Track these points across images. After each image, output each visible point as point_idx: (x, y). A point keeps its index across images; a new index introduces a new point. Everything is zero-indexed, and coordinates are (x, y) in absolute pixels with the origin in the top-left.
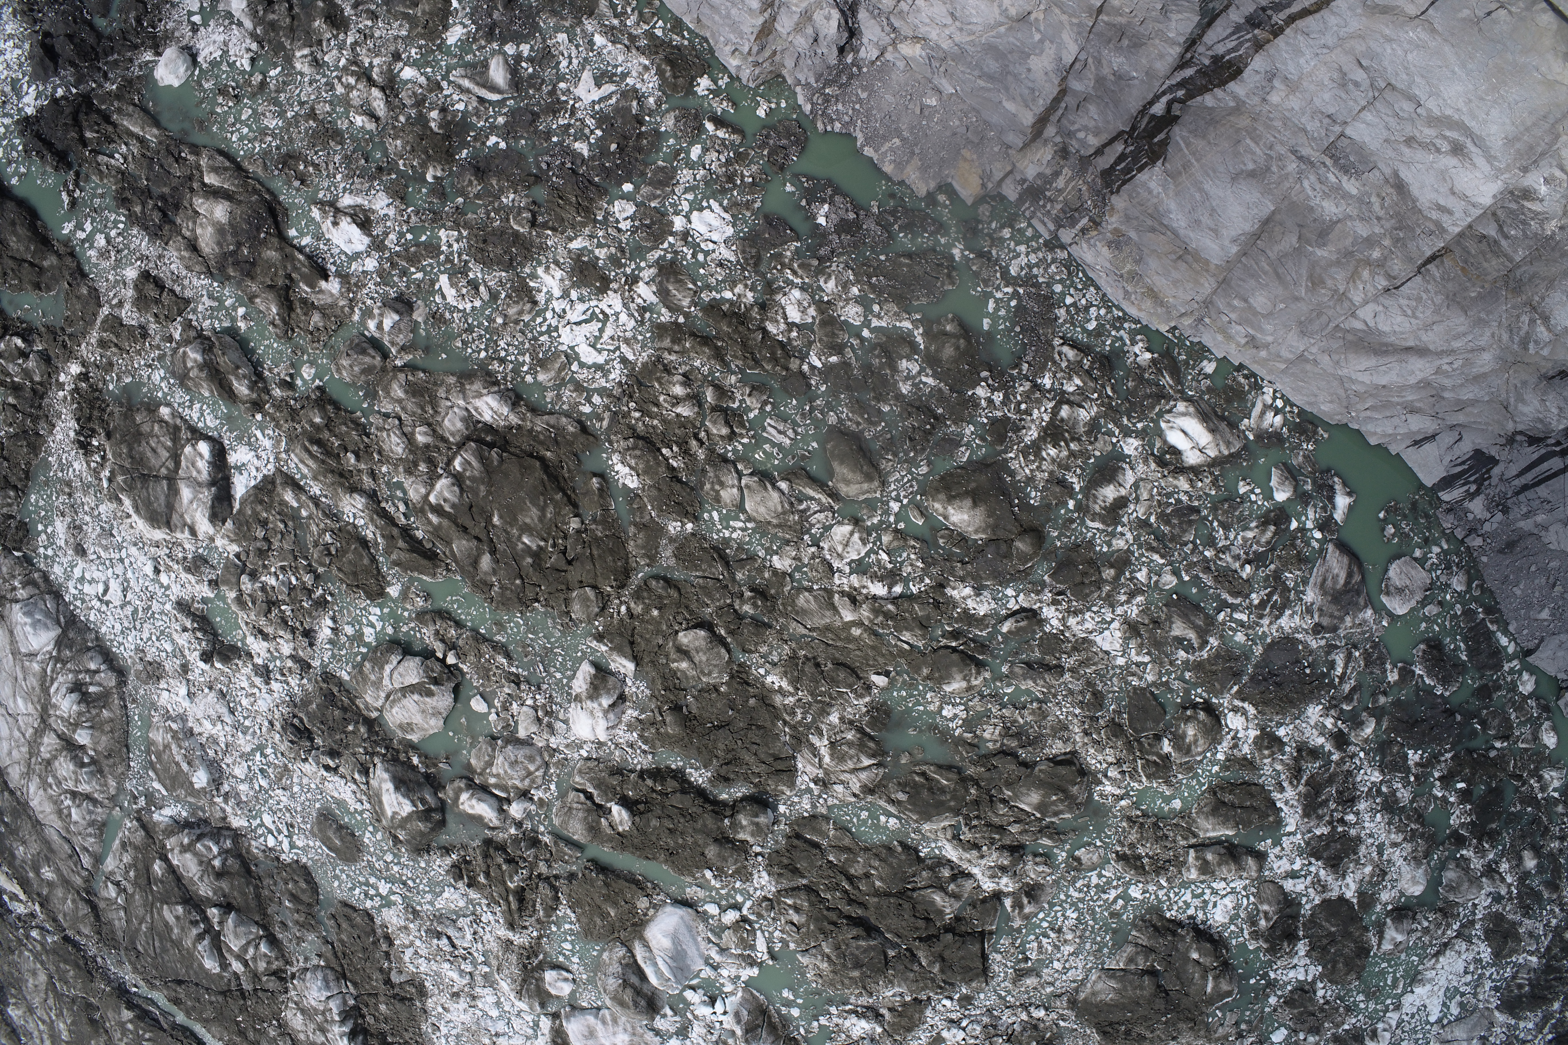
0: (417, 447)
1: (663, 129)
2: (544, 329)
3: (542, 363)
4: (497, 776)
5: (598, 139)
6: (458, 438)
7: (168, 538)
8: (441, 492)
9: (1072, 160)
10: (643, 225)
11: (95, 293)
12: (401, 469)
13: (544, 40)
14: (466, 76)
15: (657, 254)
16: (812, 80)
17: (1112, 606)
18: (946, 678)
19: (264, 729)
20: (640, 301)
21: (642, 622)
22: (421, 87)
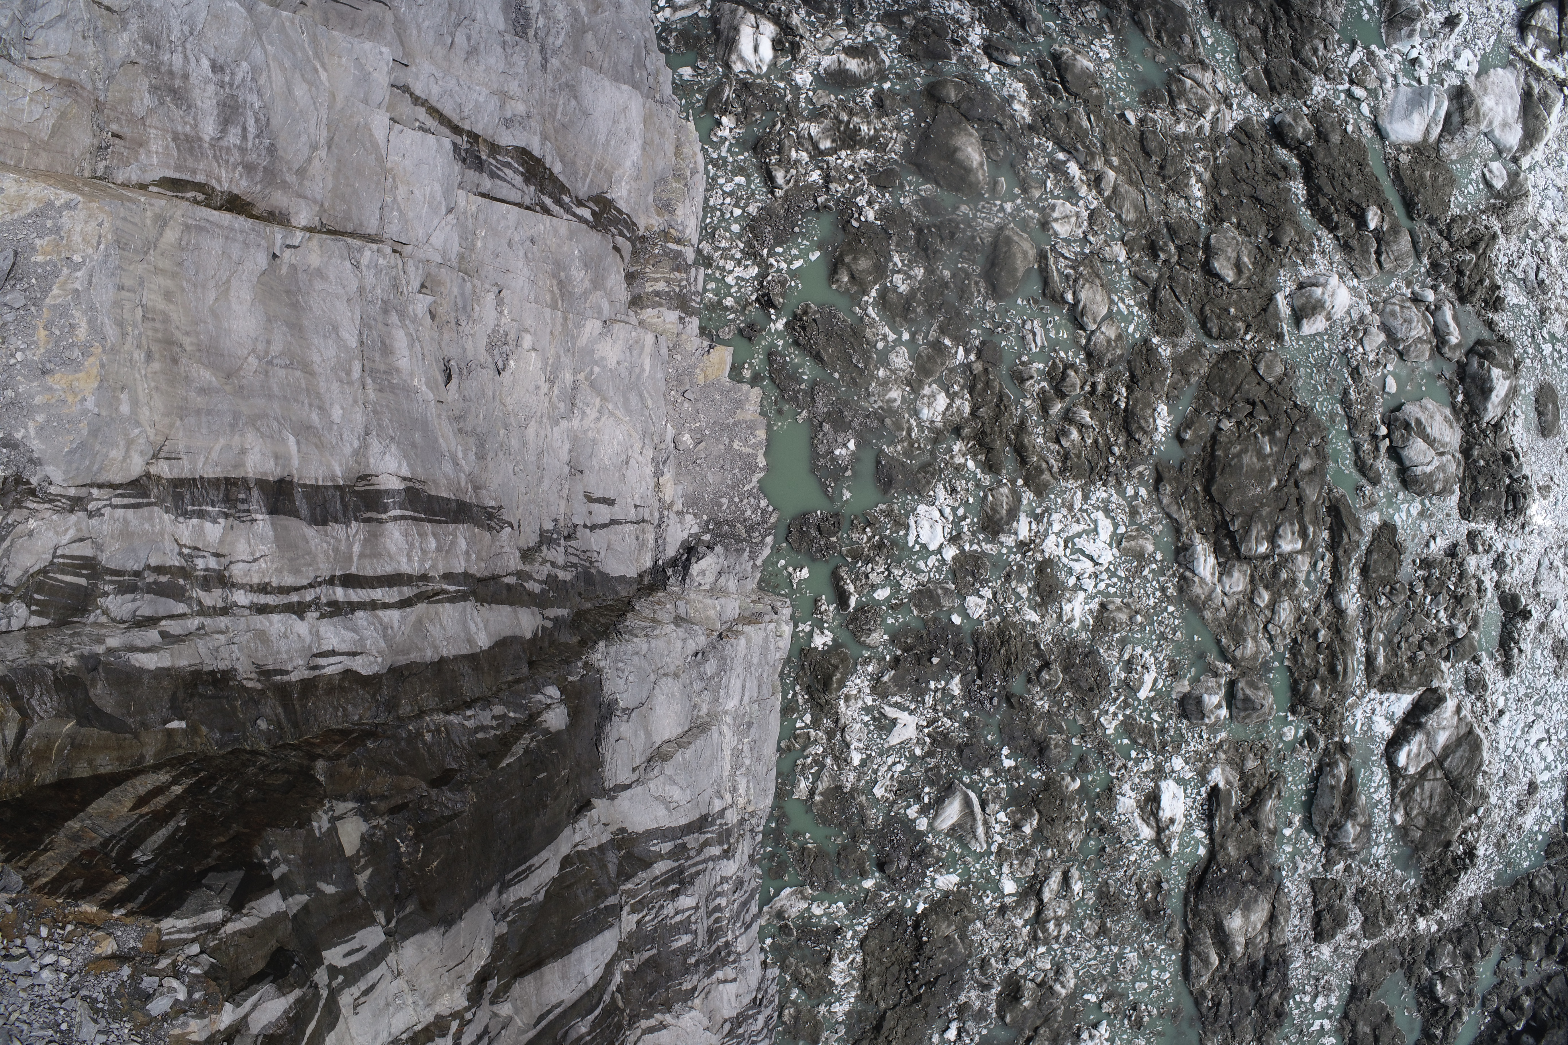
0: (1273, 594)
1: (886, 637)
2: (1115, 580)
3: (1140, 556)
4: (1424, 326)
6: (1245, 567)
7: (1477, 725)
8: (1292, 541)
9: (637, 290)
10: (975, 579)
11: (1358, 969)
12: (1297, 592)
13: (893, 803)
14: (975, 837)
15: (987, 547)
16: (747, 553)
18: (1085, 71)
20: (1034, 526)
21: (1245, 315)
22: (1011, 865)
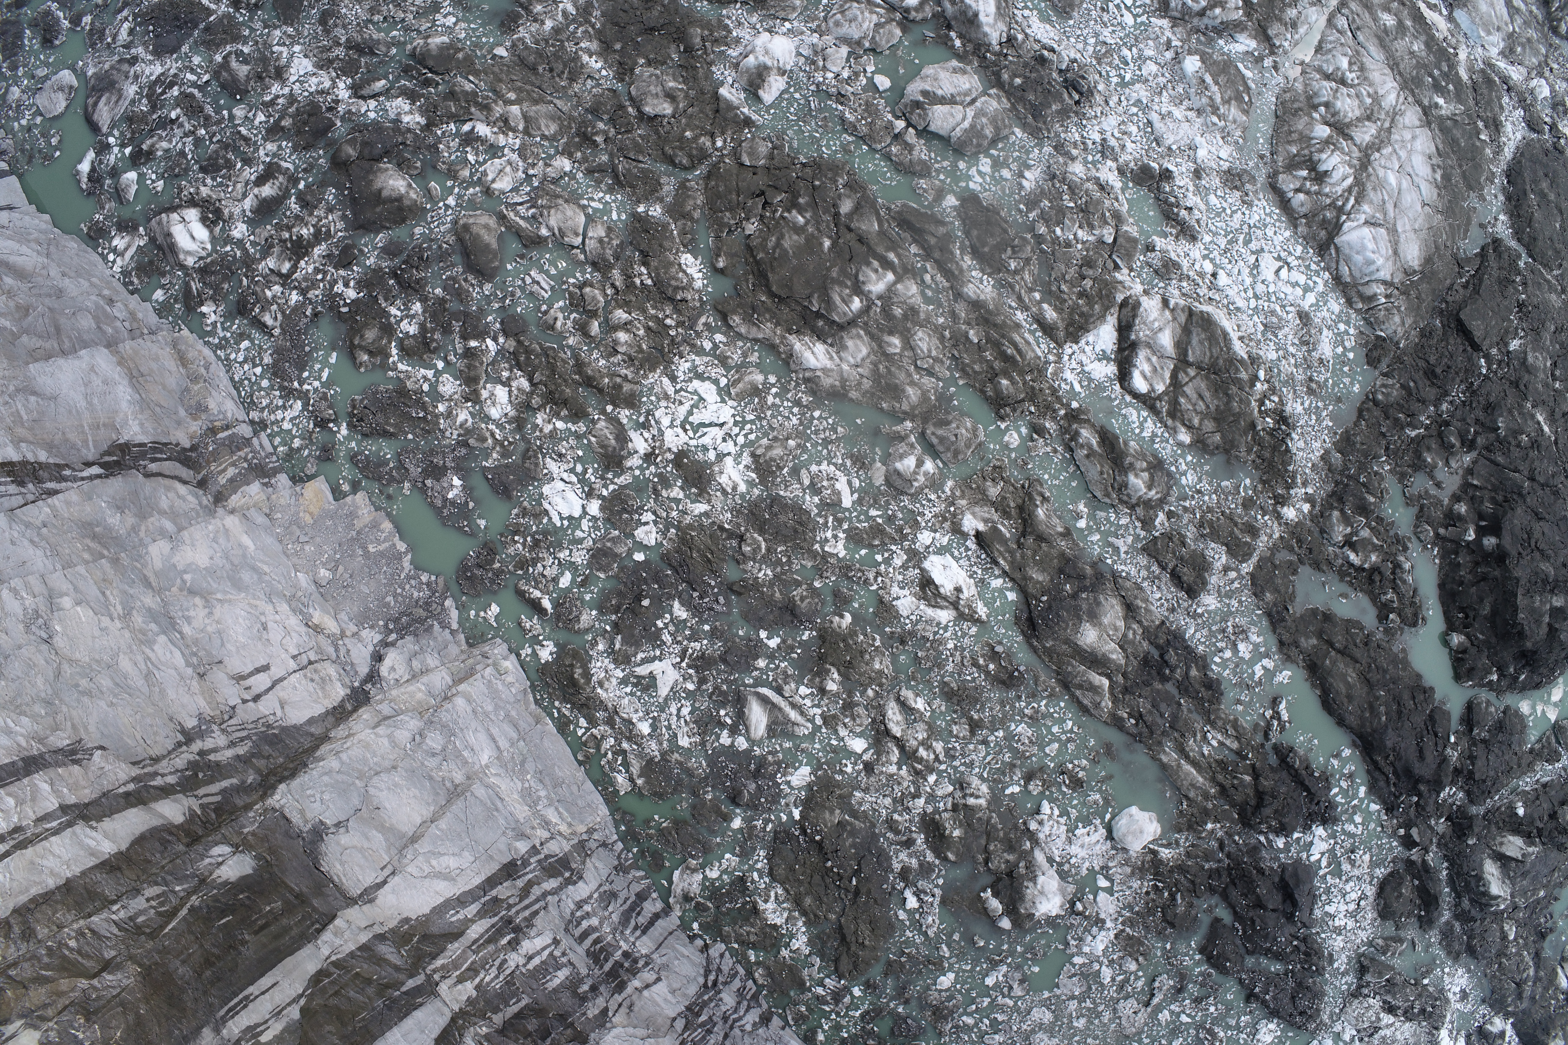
0: (901, 334)
1: (594, 612)
3: (756, 391)
4: (873, 13)
5: (661, 617)
6: (854, 331)
7: (1197, 304)
8: (879, 279)
9: (213, 490)
10: (630, 513)
11: (1257, 594)
12: (922, 316)
13: (703, 743)
14: (794, 724)
15: (622, 480)
16: (437, 627)
17: (291, 94)
18: (443, 48)
19: (1115, 99)
20: (646, 435)
21: (702, 129)
22: (845, 724)
